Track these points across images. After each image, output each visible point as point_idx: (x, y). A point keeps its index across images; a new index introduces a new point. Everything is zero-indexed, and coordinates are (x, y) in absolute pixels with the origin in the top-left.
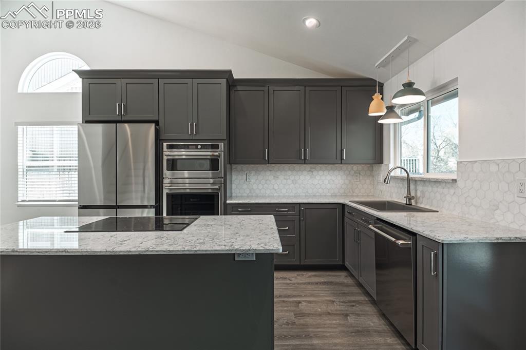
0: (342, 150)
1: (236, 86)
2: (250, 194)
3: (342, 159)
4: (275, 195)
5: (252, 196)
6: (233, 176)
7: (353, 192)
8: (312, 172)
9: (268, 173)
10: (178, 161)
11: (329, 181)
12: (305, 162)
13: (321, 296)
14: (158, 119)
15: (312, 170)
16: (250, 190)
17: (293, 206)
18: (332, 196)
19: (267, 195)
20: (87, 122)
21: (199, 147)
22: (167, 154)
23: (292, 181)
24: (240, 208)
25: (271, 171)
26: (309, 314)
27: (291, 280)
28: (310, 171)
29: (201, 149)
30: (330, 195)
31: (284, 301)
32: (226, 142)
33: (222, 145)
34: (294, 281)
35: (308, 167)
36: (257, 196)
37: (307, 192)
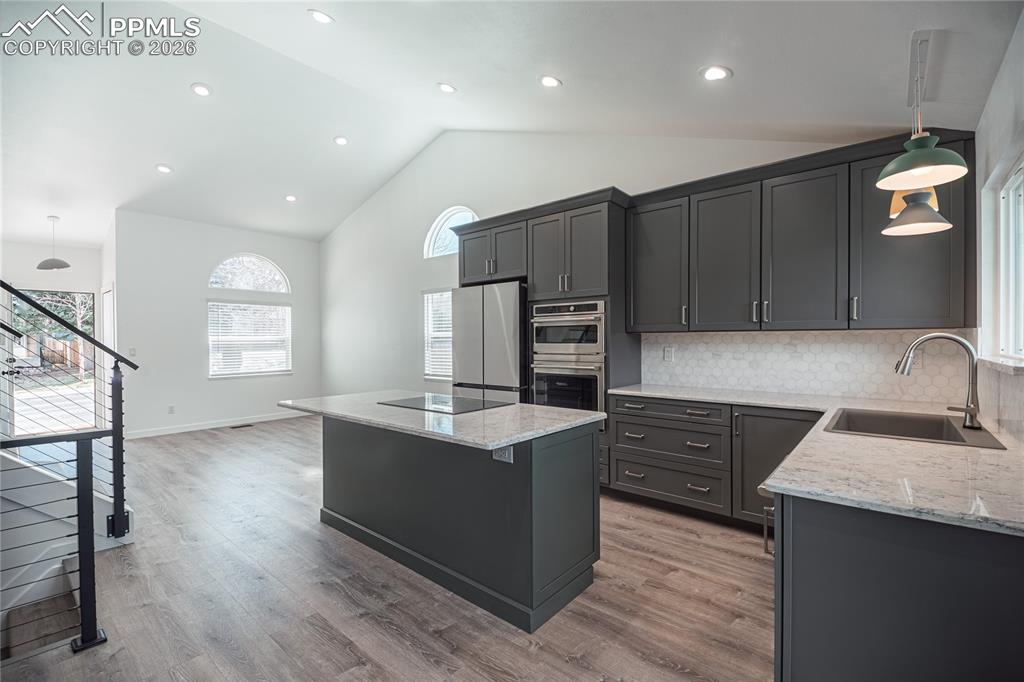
0: (850, 300)
1: (635, 207)
2: (670, 384)
3: (849, 319)
4: (715, 386)
5: (674, 386)
6: (643, 351)
7: (903, 393)
8: (795, 346)
9: (702, 348)
10: (548, 330)
11: (836, 365)
12: (760, 326)
13: (726, 575)
14: (525, 274)
15: (796, 342)
16: (671, 376)
17: (720, 407)
18: (843, 397)
19: (700, 386)
20: (463, 286)
21: (572, 308)
22: (538, 321)
23: (750, 363)
24: (632, 402)
25: (707, 343)
26: (670, 589)
27: (699, 538)
28: (789, 344)
29: (574, 311)
30: (840, 394)
31: (651, 560)
32: (608, 299)
33: (601, 304)
34: (706, 539)
35: (785, 336)
36: (682, 387)
37: (783, 385)
